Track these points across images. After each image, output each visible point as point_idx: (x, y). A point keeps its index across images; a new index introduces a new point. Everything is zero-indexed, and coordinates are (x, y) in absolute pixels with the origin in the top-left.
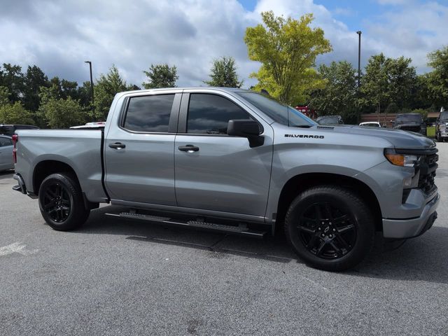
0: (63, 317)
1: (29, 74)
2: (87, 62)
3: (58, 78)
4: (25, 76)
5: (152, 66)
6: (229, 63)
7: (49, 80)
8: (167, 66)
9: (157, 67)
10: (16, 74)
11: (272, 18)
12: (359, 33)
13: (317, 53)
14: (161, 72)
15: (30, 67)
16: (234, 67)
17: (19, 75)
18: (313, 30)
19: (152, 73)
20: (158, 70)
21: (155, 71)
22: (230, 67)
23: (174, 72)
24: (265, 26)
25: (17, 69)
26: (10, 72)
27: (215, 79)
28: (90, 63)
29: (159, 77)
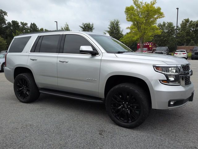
0: (49, 126)
1: (31, 26)
2: (55, 22)
3: (43, 29)
4: (29, 27)
5: (83, 24)
6: (117, 22)
7: (39, 29)
8: (89, 24)
9: (85, 24)
10: (25, 27)
11: (138, 3)
12: (178, 9)
13: (158, 18)
14: (87, 26)
15: (31, 23)
16: (119, 24)
17: (27, 27)
18: (156, 8)
19: (83, 26)
20: (85, 25)
21: (84, 26)
22: (117, 24)
23: (93, 26)
24: (134, 6)
25: (26, 24)
26: (23, 26)
27: (110, 30)
28: (57, 22)
29: (86, 28)
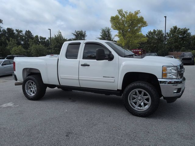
1: (26, 34)
2: (49, 29)
3: (38, 36)
4: (24, 34)
5: (76, 31)
7: (34, 36)
8: (82, 31)
9: (78, 31)
10: (20, 34)
11: (122, 12)
13: (141, 27)
14: (79, 33)
15: (26, 31)
16: (110, 31)
17: (22, 34)
18: (139, 17)
19: (76, 34)
20: (78, 33)
21: (77, 33)
22: (108, 31)
23: (85, 34)
24: (119, 15)
25: (21, 31)
26: (18, 33)
27: (102, 37)
28: (50, 30)
29: (78, 36)
